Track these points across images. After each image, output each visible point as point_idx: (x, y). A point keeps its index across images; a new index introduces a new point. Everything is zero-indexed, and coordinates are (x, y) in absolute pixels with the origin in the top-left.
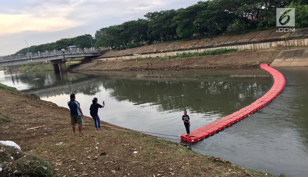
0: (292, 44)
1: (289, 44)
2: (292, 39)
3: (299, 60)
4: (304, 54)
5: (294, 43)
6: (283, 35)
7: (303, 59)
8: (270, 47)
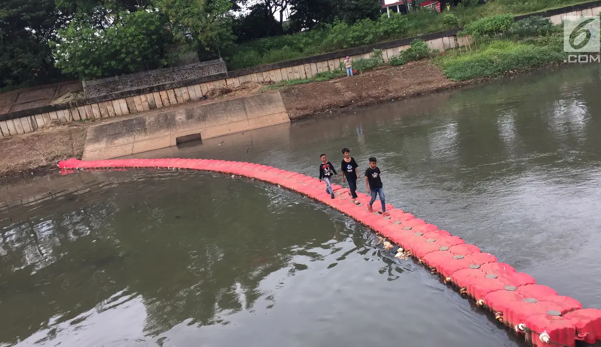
0: (86, 115)
1: (80, 116)
2: (85, 105)
3: (147, 137)
4: (150, 125)
5: (91, 112)
6: (56, 99)
7: (157, 134)
8: (33, 127)
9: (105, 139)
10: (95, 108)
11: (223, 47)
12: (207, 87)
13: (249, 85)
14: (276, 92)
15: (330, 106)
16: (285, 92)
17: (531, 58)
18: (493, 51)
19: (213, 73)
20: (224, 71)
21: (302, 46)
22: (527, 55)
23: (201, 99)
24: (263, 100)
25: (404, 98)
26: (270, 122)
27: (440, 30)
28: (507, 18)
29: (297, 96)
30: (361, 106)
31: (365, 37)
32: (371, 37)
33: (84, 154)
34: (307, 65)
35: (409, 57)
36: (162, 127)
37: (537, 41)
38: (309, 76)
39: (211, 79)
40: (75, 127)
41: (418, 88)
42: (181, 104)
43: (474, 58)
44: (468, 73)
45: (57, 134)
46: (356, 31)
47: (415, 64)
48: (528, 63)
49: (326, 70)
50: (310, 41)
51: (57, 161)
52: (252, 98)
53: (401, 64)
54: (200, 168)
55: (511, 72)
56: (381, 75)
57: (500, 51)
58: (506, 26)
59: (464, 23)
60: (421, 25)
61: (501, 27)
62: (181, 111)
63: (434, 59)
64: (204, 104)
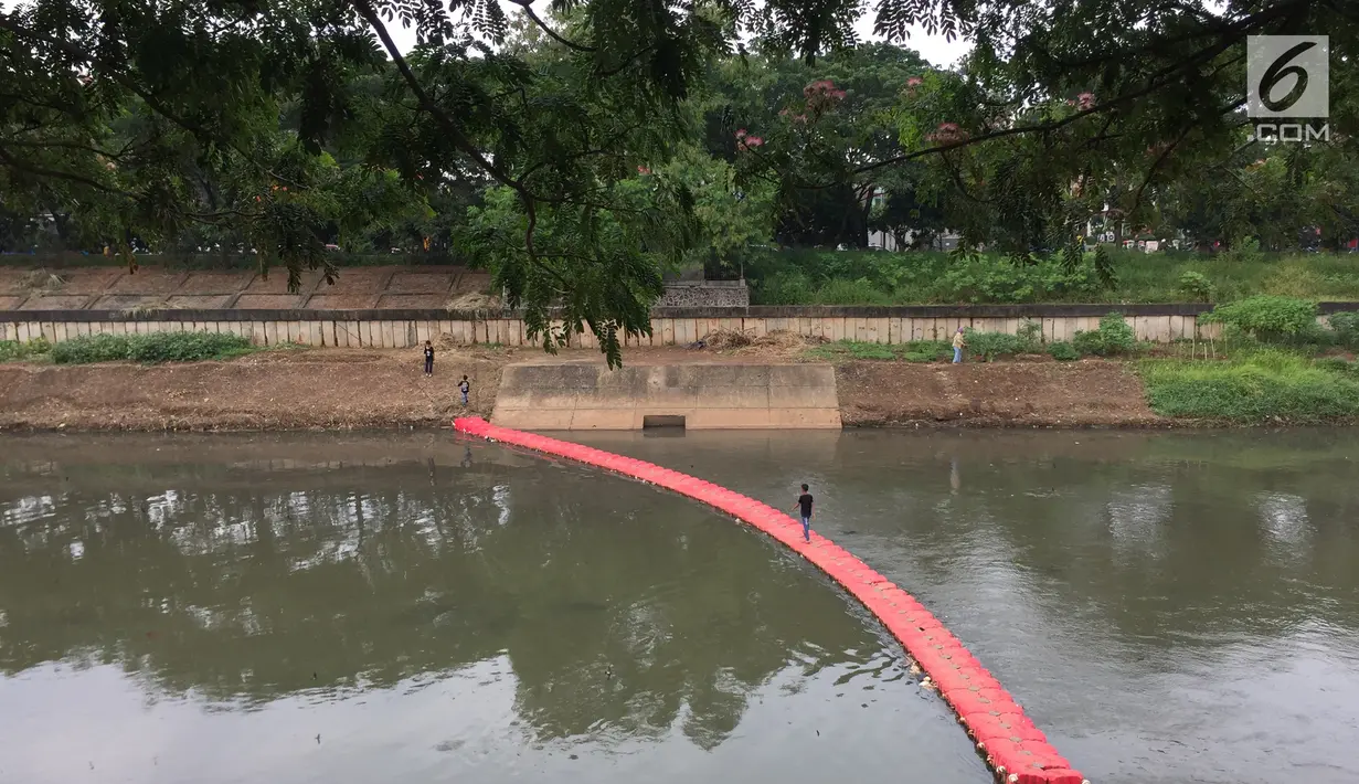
0: (498, 337)
1: (487, 337)
2: (500, 319)
3: (596, 405)
4: (604, 384)
5: (506, 334)
6: (452, 298)
7: (612, 403)
8: (409, 341)
9: (529, 393)
10: (514, 327)
11: (751, 262)
12: (708, 327)
13: (783, 338)
14: (828, 367)
15: (918, 414)
16: (844, 370)
17: (1325, 401)
18: (1253, 369)
19: (724, 303)
20: (744, 304)
21: (894, 282)
22: (1318, 394)
23: (693, 346)
24: (802, 378)
25: (1057, 427)
26: (805, 423)
27: (1169, 301)
28: (1301, 309)
29: (865, 381)
30: (974, 426)
31: (1018, 286)
32: (1027, 290)
33: (495, 412)
34: (895, 321)
35: (1087, 347)
36: (623, 391)
37: (1352, 366)
38: (895, 341)
39: (717, 313)
40: (483, 361)
41: (1087, 414)
42: (656, 348)
43: (1213, 376)
44: (1192, 405)
45: (454, 367)
46: (1002, 273)
47: (1097, 364)
48: (1316, 409)
49: (929, 337)
50: (912, 276)
51: (451, 416)
52: (784, 369)
53: (1070, 359)
54: (688, 493)
55: (1277, 418)
56: (1026, 373)
57: (1268, 374)
58: (1296, 325)
59: (1221, 296)
60: (1135, 281)
61: (1286, 325)
62: (659, 369)
63: (1137, 361)
64: (699, 364)
